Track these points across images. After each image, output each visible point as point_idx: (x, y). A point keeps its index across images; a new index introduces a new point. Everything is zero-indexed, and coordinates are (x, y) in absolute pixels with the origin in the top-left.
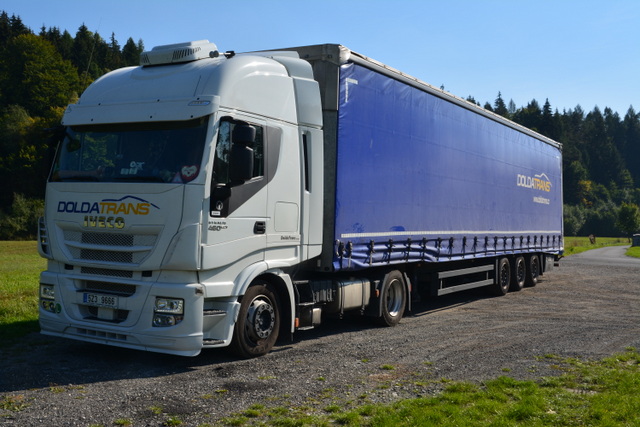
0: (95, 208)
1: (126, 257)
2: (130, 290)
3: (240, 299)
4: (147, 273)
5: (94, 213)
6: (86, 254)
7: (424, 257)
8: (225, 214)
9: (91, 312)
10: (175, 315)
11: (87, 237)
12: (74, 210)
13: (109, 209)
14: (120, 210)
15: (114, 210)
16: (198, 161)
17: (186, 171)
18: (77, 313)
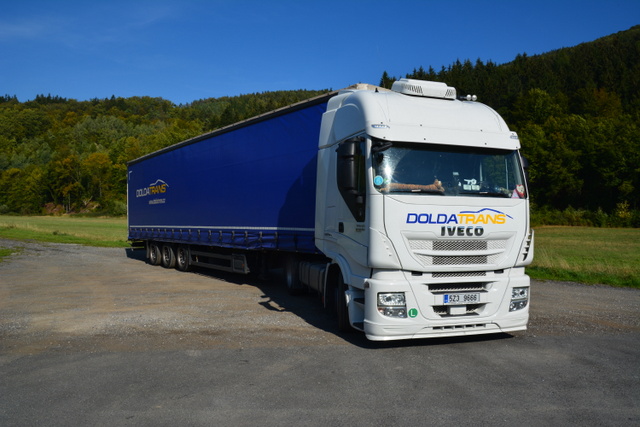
0: (454, 218)
4: (499, 271)
5: (453, 224)
11: (439, 245)
12: (429, 220)
13: (467, 220)
14: (478, 220)
15: (473, 220)
17: (519, 189)
18: (433, 313)
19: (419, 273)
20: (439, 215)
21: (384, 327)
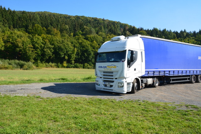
0: (106, 67)
1: (112, 76)
2: (113, 82)
3: (132, 83)
4: (116, 79)
5: (106, 68)
6: (104, 75)
7: (165, 75)
8: (129, 67)
9: (106, 86)
10: (122, 86)
11: (104, 72)
12: (102, 67)
14: (111, 67)
15: (109, 67)
16: (125, 58)
17: (123, 60)
18: (103, 86)
19: (101, 78)
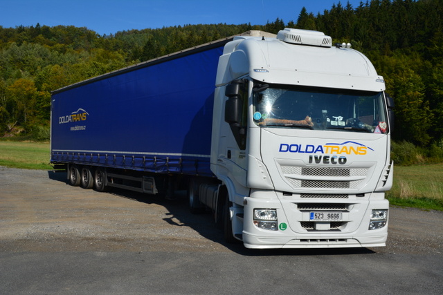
0: (320, 149)
1: (345, 184)
4: (361, 195)
5: (319, 153)
6: (306, 183)
13: (332, 151)
14: (342, 151)
15: (337, 151)
17: (381, 125)
19: (290, 194)
20: (307, 146)
21: (259, 238)
